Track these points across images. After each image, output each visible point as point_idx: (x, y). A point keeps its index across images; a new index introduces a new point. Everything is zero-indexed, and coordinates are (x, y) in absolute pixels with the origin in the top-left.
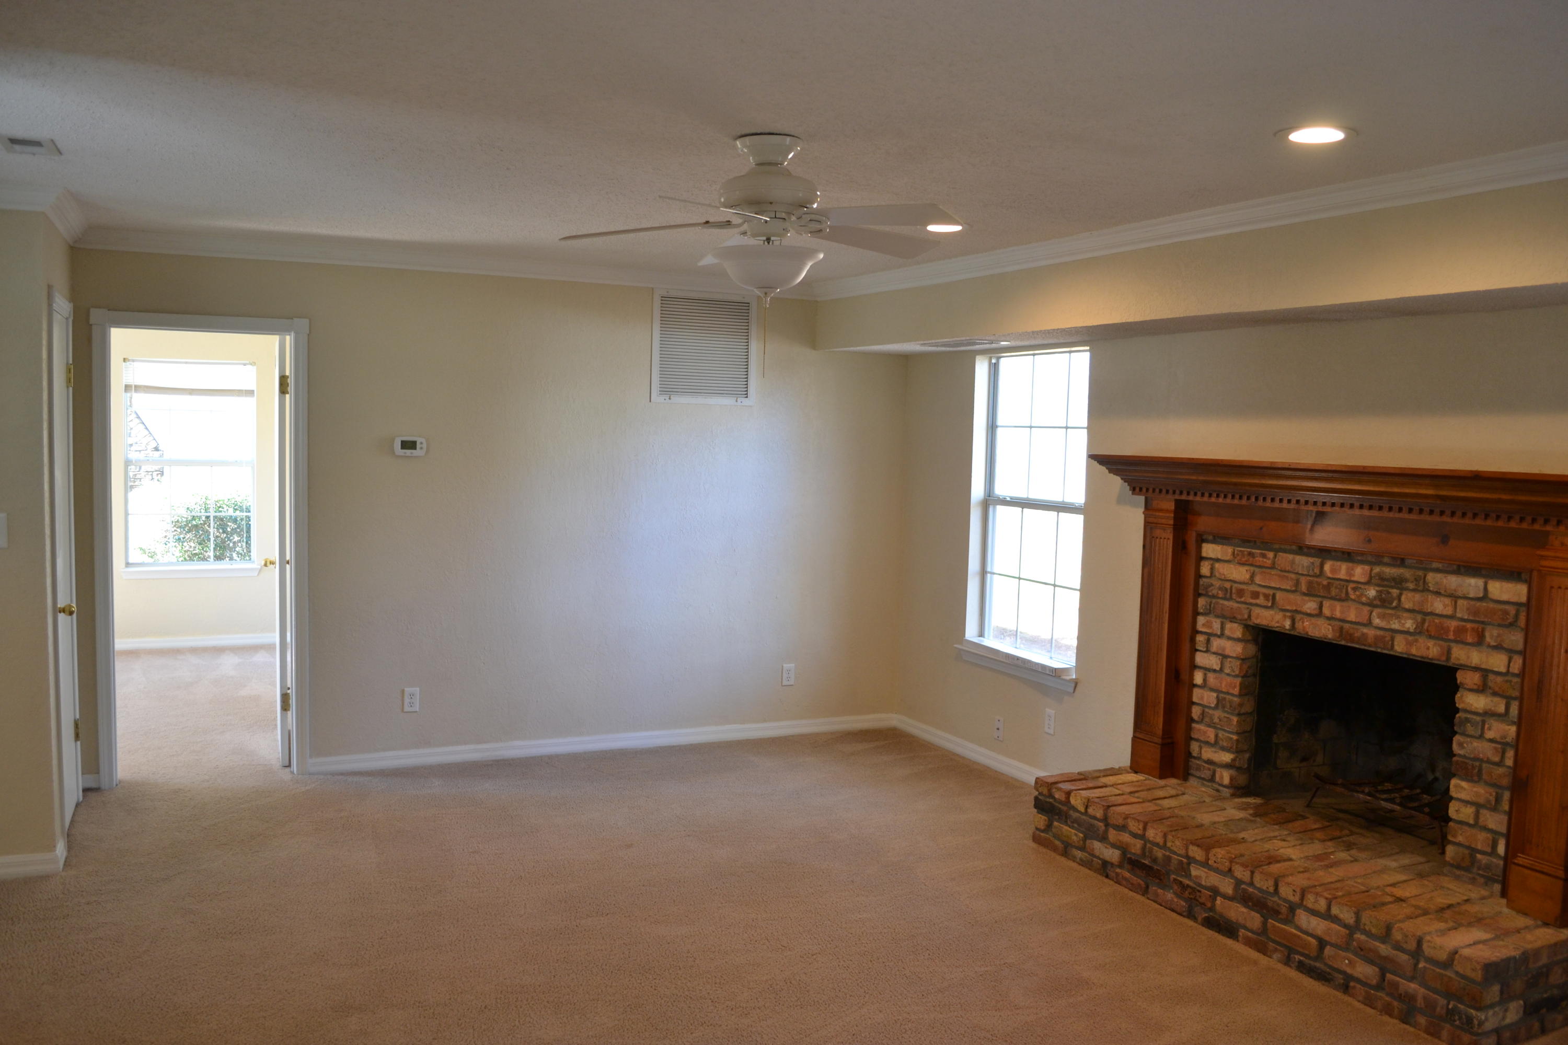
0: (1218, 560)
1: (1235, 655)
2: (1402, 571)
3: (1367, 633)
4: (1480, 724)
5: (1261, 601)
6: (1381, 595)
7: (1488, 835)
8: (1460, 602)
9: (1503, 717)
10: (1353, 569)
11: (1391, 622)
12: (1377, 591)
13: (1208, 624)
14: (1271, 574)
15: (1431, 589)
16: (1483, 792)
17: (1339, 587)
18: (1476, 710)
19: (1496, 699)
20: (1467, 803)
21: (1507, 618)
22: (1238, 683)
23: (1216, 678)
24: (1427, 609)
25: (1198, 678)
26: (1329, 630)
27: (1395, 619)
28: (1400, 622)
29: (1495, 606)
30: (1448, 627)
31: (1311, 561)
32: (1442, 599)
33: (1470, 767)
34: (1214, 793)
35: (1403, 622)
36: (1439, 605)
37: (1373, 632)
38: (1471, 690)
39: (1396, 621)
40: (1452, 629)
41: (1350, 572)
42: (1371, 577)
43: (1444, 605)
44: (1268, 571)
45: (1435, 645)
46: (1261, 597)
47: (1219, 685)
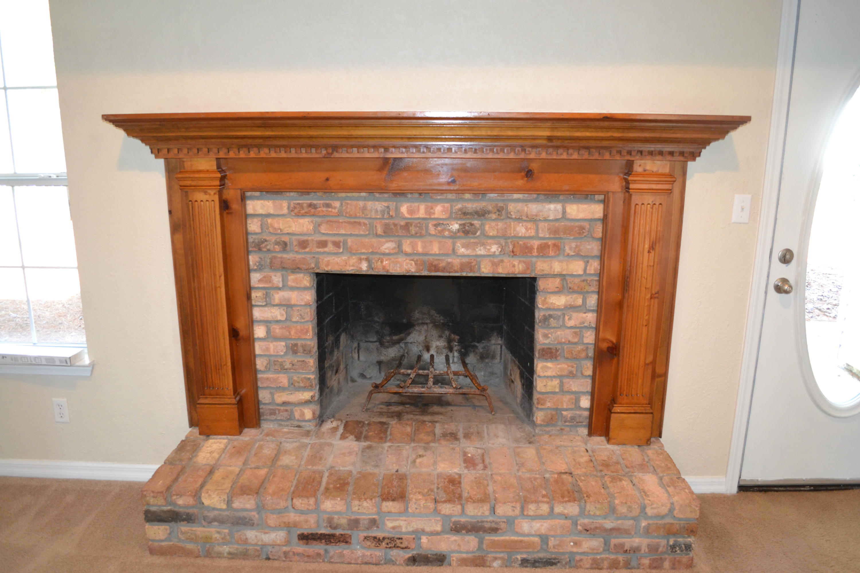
0: (269, 215)
1: (303, 303)
2: (484, 204)
3: (452, 262)
4: (562, 317)
5: (330, 248)
6: (464, 228)
7: (572, 396)
8: (541, 225)
9: (583, 308)
10: (432, 208)
11: (477, 250)
12: (460, 225)
13: (266, 279)
14: (339, 222)
15: (514, 217)
16: (566, 366)
17: (419, 225)
18: (559, 307)
19: (575, 296)
20: (552, 378)
21: (583, 232)
22: (311, 328)
23: (282, 328)
24: (510, 234)
25: (259, 332)
26: (411, 265)
27: (480, 246)
28: (485, 248)
29: (572, 224)
30: (532, 246)
31: (386, 205)
32: (524, 224)
33: (554, 351)
34: (296, 430)
35: (488, 247)
36: (521, 230)
37: (458, 260)
38: (552, 293)
39: (482, 248)
40: (536, 247)
41: (429, 211)
42: (451, 213)
43: (526, 229)
44: (334, 219)
45: (520, 262)
46: (330, 245)
47: (288, 333)
